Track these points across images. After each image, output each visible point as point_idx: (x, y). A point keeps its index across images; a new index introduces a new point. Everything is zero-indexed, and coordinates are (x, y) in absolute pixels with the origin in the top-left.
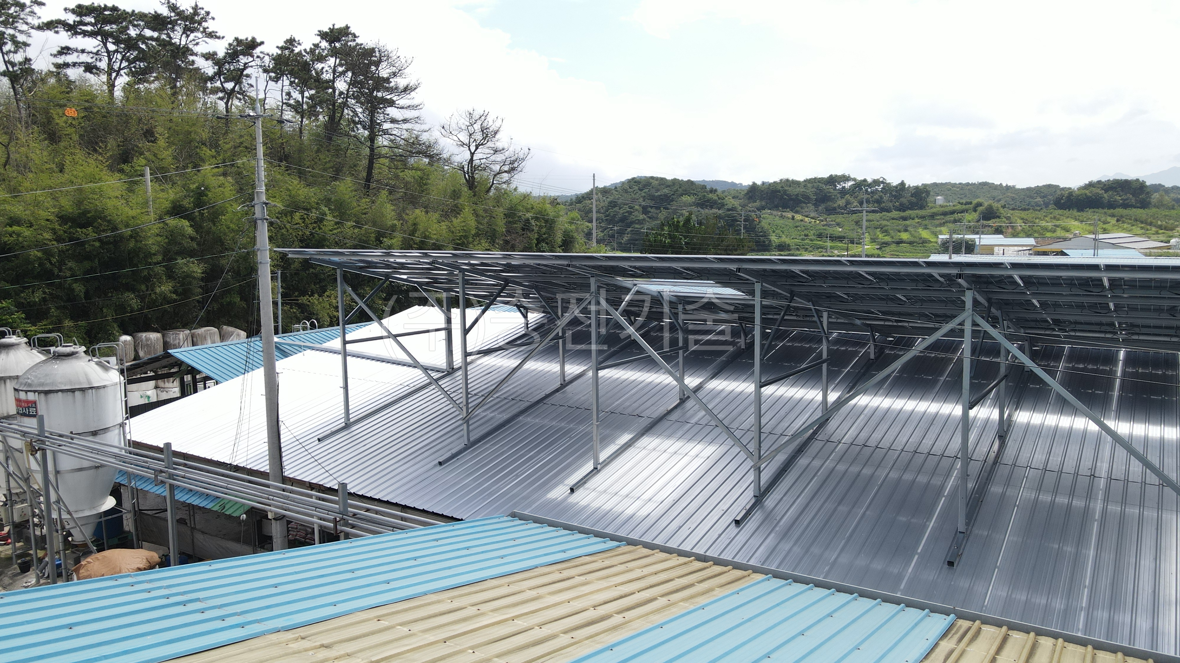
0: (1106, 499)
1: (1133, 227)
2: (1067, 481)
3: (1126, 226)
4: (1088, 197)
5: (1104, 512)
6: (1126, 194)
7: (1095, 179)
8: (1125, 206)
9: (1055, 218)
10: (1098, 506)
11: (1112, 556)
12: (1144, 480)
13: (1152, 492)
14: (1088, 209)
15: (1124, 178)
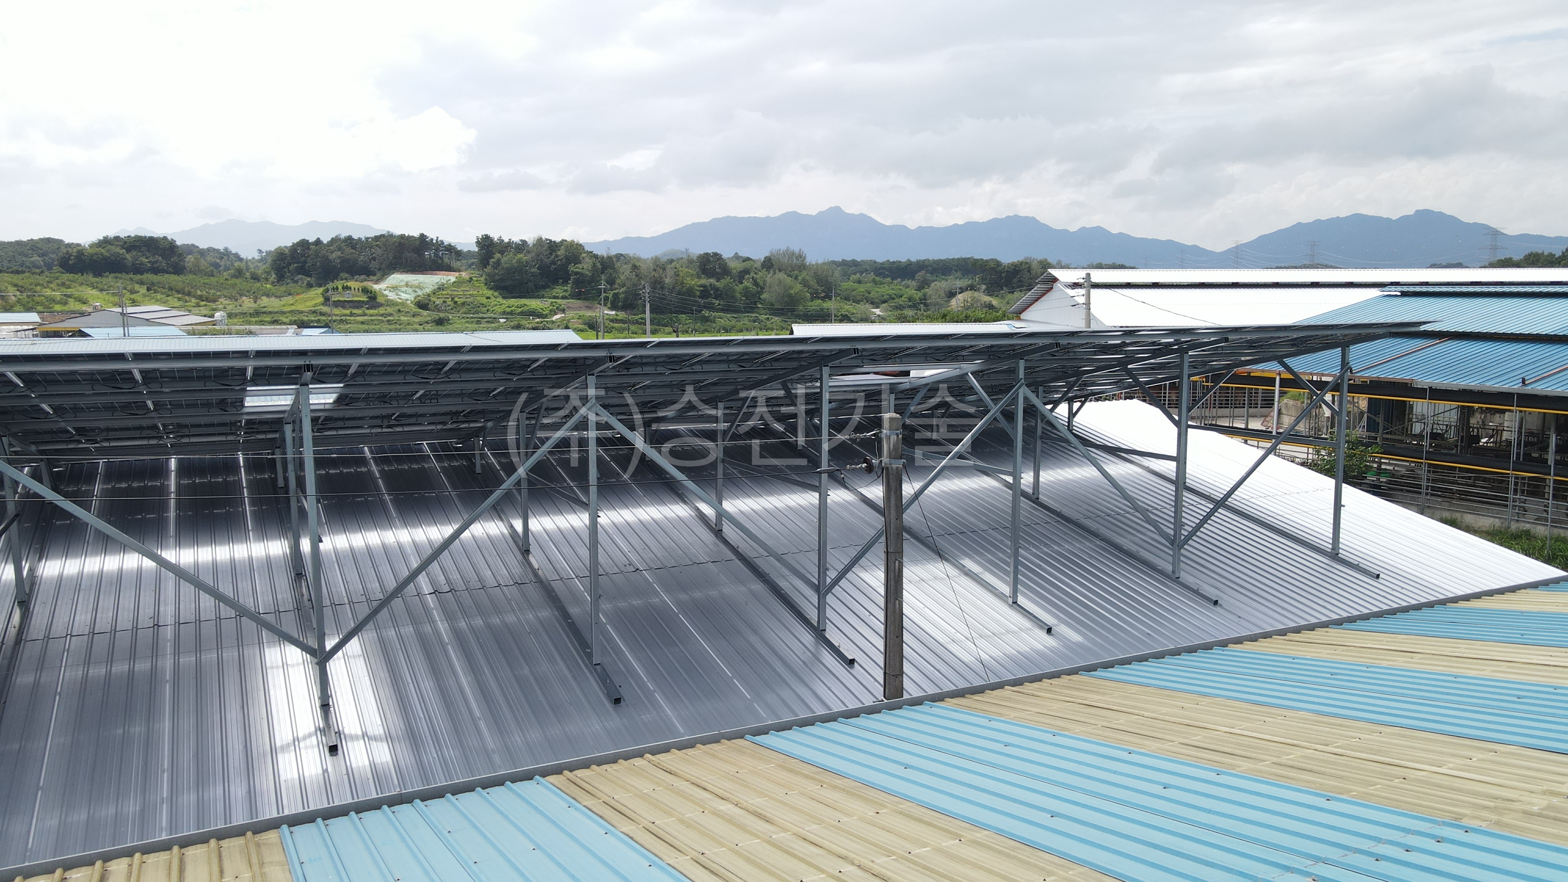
0: (177, 652)
1: (169, 298)
2: (123, 641)
3: (159, 296)
4: (105, 258)
5: (176, 668)
6: (154, 256)
7: (111, 233)
8: (156, 271)
9: (63, 284)
10: (167, 664)
11: (192, 721)
12: (218, 616)
13: (229, 627)
14: (107, 274)
15: (148, 235)
